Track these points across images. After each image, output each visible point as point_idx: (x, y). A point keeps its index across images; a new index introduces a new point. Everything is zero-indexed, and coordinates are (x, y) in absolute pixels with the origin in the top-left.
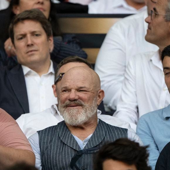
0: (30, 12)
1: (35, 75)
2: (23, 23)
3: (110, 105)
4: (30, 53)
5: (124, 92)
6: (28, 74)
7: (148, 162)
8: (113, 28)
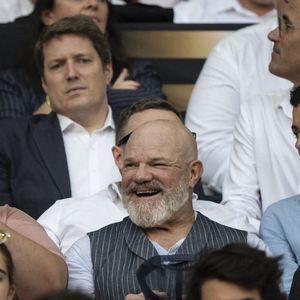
0: (73, 19)
1: (80, 132)
2: (59, 39)
3: (213, 184)
4: (72, 93)
5: (235, 165)
6: (69, 129)
7: (280, 285)
8: (218, 49)
